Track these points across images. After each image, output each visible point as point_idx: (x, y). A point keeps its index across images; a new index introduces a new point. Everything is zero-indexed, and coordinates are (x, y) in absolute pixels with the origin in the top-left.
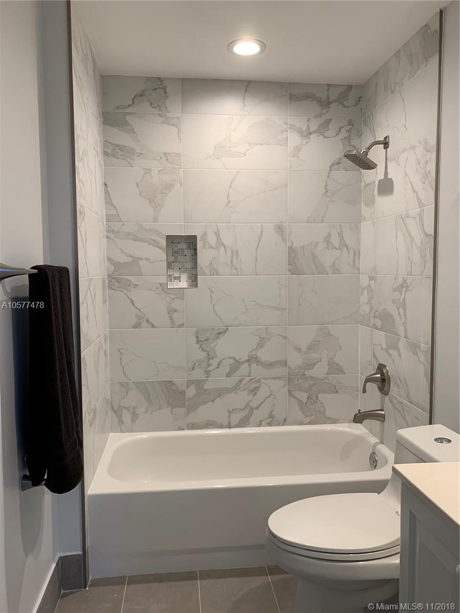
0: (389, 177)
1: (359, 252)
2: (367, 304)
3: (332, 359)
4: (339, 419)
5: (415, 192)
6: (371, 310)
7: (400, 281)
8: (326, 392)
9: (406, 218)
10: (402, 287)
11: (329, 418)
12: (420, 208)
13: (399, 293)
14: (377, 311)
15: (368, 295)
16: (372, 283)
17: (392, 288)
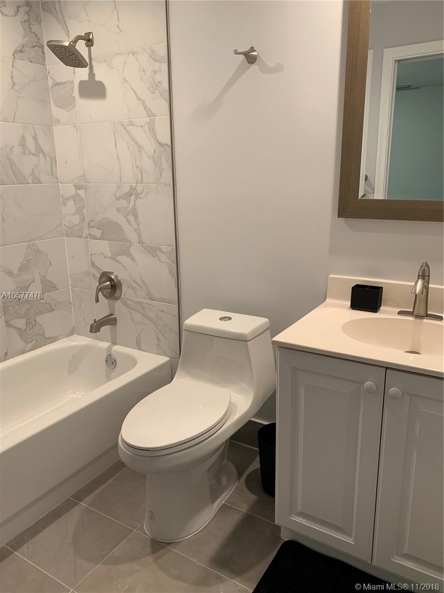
0: (97, 79)
1: (55, 158)
2: (75, 214)
3: (44, 277)
4: (58, 337)
5: (140, 100)
6: (83, 220)
7: (126, 189)
8: (43, 313)
9: (129, 126)
10: (131, 195)
11: (49, 338)
12: (148, 117)
13: (125, 202)
14: (93, 221)
15: (75, 205)
16: (80, 192)
17: (115, 196)
